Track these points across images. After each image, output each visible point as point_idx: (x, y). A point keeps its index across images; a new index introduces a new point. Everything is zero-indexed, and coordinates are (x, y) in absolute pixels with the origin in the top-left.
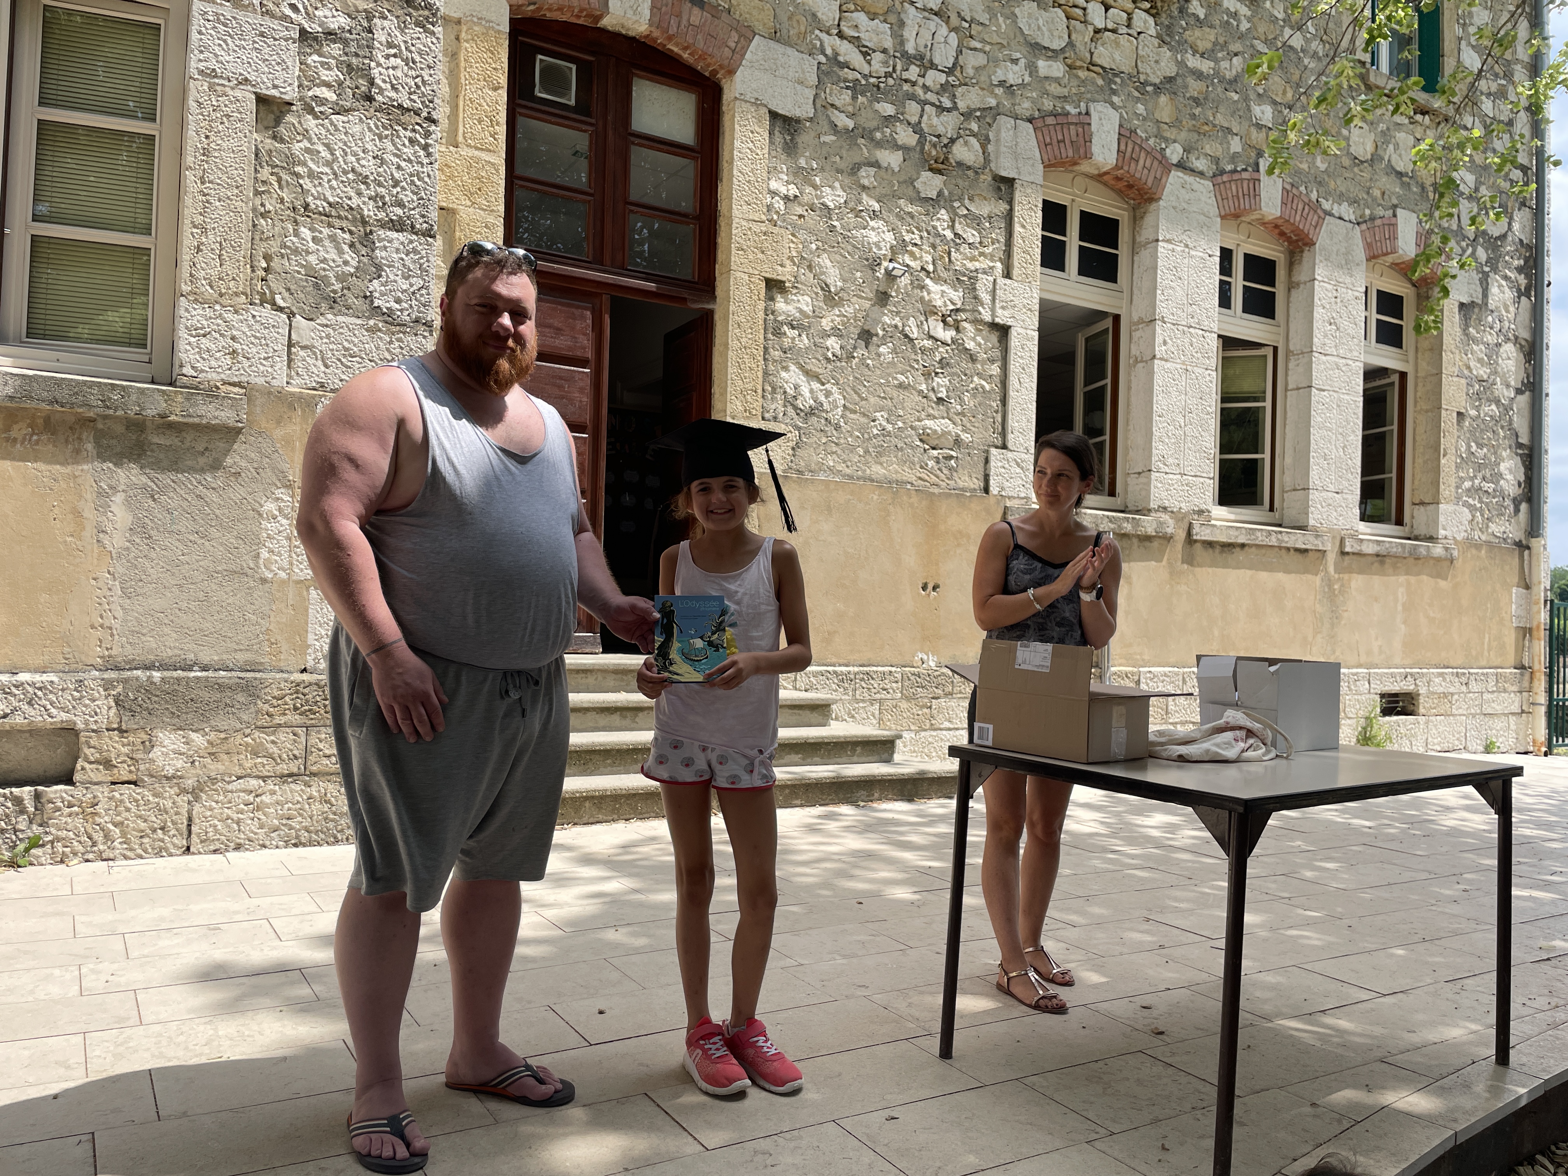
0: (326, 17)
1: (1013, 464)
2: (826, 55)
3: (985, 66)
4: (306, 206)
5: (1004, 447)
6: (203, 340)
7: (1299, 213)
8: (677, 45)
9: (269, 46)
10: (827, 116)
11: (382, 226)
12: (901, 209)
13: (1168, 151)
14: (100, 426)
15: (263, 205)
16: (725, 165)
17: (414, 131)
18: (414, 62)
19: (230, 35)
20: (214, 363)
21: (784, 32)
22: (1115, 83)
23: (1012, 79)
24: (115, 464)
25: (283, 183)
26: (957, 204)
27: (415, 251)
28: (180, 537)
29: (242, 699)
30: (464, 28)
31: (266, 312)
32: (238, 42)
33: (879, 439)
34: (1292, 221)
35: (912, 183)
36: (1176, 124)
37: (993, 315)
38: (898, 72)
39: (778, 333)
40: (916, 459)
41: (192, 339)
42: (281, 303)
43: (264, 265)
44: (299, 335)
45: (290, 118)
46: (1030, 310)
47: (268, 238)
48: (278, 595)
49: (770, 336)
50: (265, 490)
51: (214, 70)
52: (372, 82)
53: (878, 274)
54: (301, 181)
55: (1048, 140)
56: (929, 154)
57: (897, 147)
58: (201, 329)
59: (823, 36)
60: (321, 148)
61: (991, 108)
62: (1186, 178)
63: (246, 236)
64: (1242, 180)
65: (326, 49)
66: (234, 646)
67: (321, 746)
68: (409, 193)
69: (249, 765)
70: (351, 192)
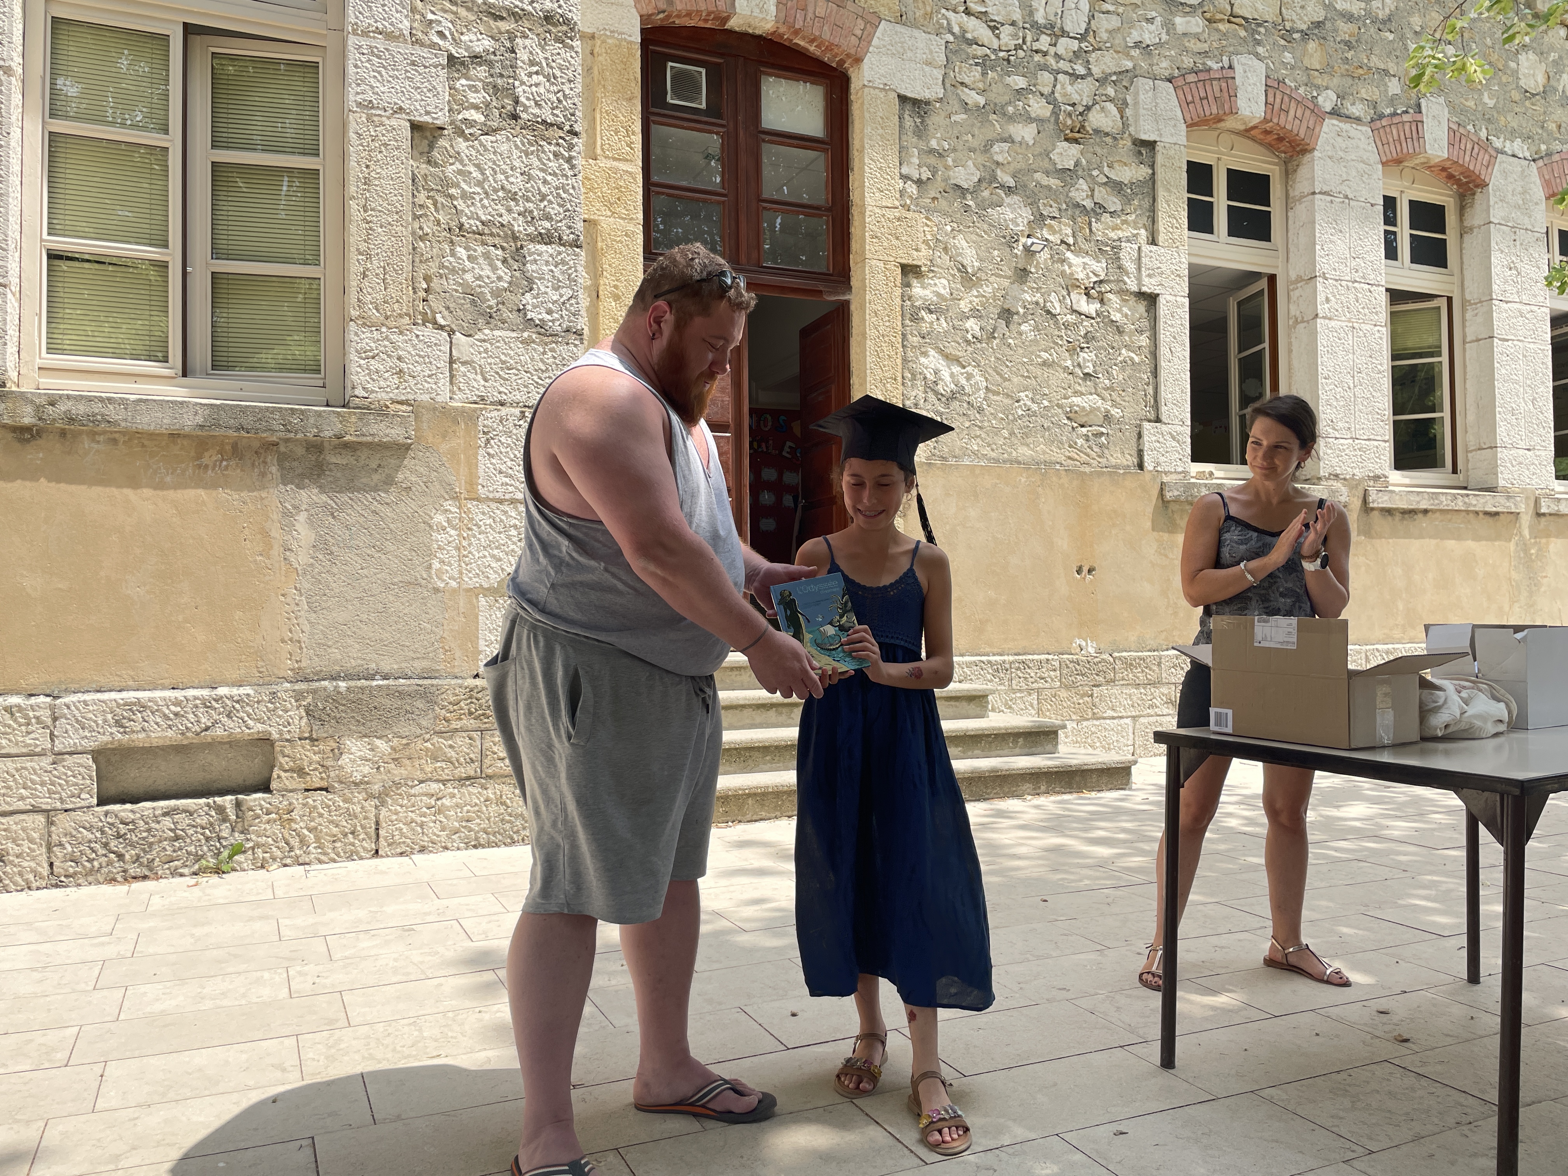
0: (471, 41)
1: (1168, 437)
2: (953, 34)
3: (1119, 29)
4: (461, 227)
5: (1158, 420)
6: (372, 362)
7: (1468, 153)
8: (803, 38)
9: (420, 74)
10: (957, 95)
11: (532, 241)
12: (1038, 183)
13: (1320, 99)
14: (282, 449)
15: (421, 228)
16: (856, 153)
17: (558, 144)
18: (555, 78)
19: (384, 67)
20: (382, 384)
21: (910, 14)
22: (1259, 33)
23: (1148, 39)
24: (298, 487)
25: (439, 205)
26: (1095, 173)
27: (563, 262)
28: (358, 552)
29: (421, 706)
30: (598, 42)
31: (428, 332)
32: (391, 73)
33: (1024, 419)
34: (1461, 162)
35: (1048, 155)
36: (1327, 70)
37: (1140, 284)
38: (1028, 44)
39: (915, 318)
40: (1064, 438)
41: (362, 362)
42: (441, 321)
43: (425, 286)
44: (459, 351)
45: (442, 142)
46: (1178, 275)
47: (427, 260)
48: (450, 603)
49: (907, 322)
50: (434, 503)
51: (371, 101)
52: (517, 102)
53: (1016, 251)
54: (455, 203)
55: (1190, 98)
56: (1065, 124)
57: (1030, 120)
58: (370, 351)
59: (950, 15)
60: (472, 169)
61: (1127, 71)
62: (1341, 125)
63: (407, 259)
64: (1403, 123)
65: (472, 72)
66: (411, 654)
67: (495, 749)
68: (555, 206)
69: (429, 769)
70: (502, 210)
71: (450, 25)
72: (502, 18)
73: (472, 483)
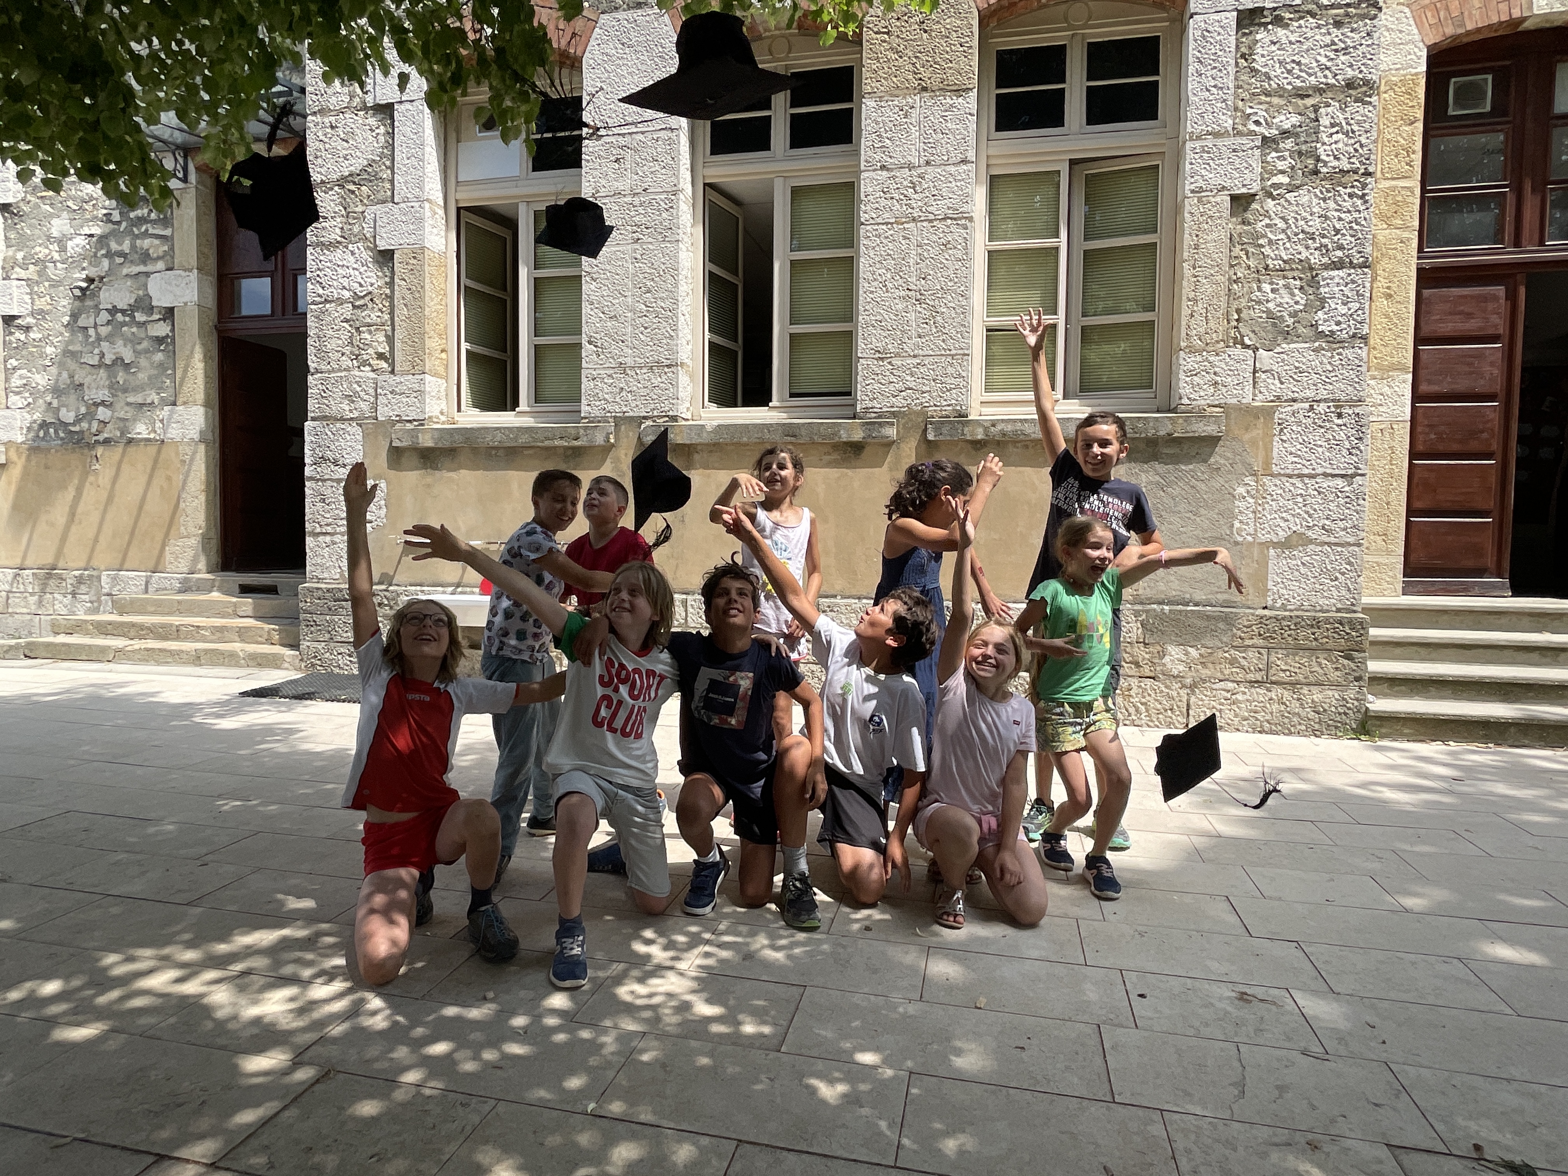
0: (1281, 122)
4: (1267, 268)
6: (1195, 378)
9: (1239, 157)
11: (1326, 269)
15: (1235, 274)
17: (1352, 187)
18: (1353, 132)
19: (1212, 159)
20: (1202, 394)
24: (1140, 470)
25: (1250, 254)
27: (1353, 282)
29: (1222, 627)
31: (1238, 351)
32: (1217, 162)
41: (1188, 379)
42: (1247, 341)
43: (1236, 317)
44: (1261, 363)
45: (1254, 206)
47: (1239, 297)
48: (1246, 553)
50: (1237, 478)
51: (1201, 187)
52: (1318, 160)
54: (1263, 250)
58: (1194, 371)
60: (1277, 221)
63: (1224, 300)
65: (1281, 145)
66: (1216, 589)
67: (1279, 663)
68: (1348, 237)
69: (1227, 672)
70: (1301, 248)
71: (1264, 113)
72: (1308, 96)
73: (1267, 463)
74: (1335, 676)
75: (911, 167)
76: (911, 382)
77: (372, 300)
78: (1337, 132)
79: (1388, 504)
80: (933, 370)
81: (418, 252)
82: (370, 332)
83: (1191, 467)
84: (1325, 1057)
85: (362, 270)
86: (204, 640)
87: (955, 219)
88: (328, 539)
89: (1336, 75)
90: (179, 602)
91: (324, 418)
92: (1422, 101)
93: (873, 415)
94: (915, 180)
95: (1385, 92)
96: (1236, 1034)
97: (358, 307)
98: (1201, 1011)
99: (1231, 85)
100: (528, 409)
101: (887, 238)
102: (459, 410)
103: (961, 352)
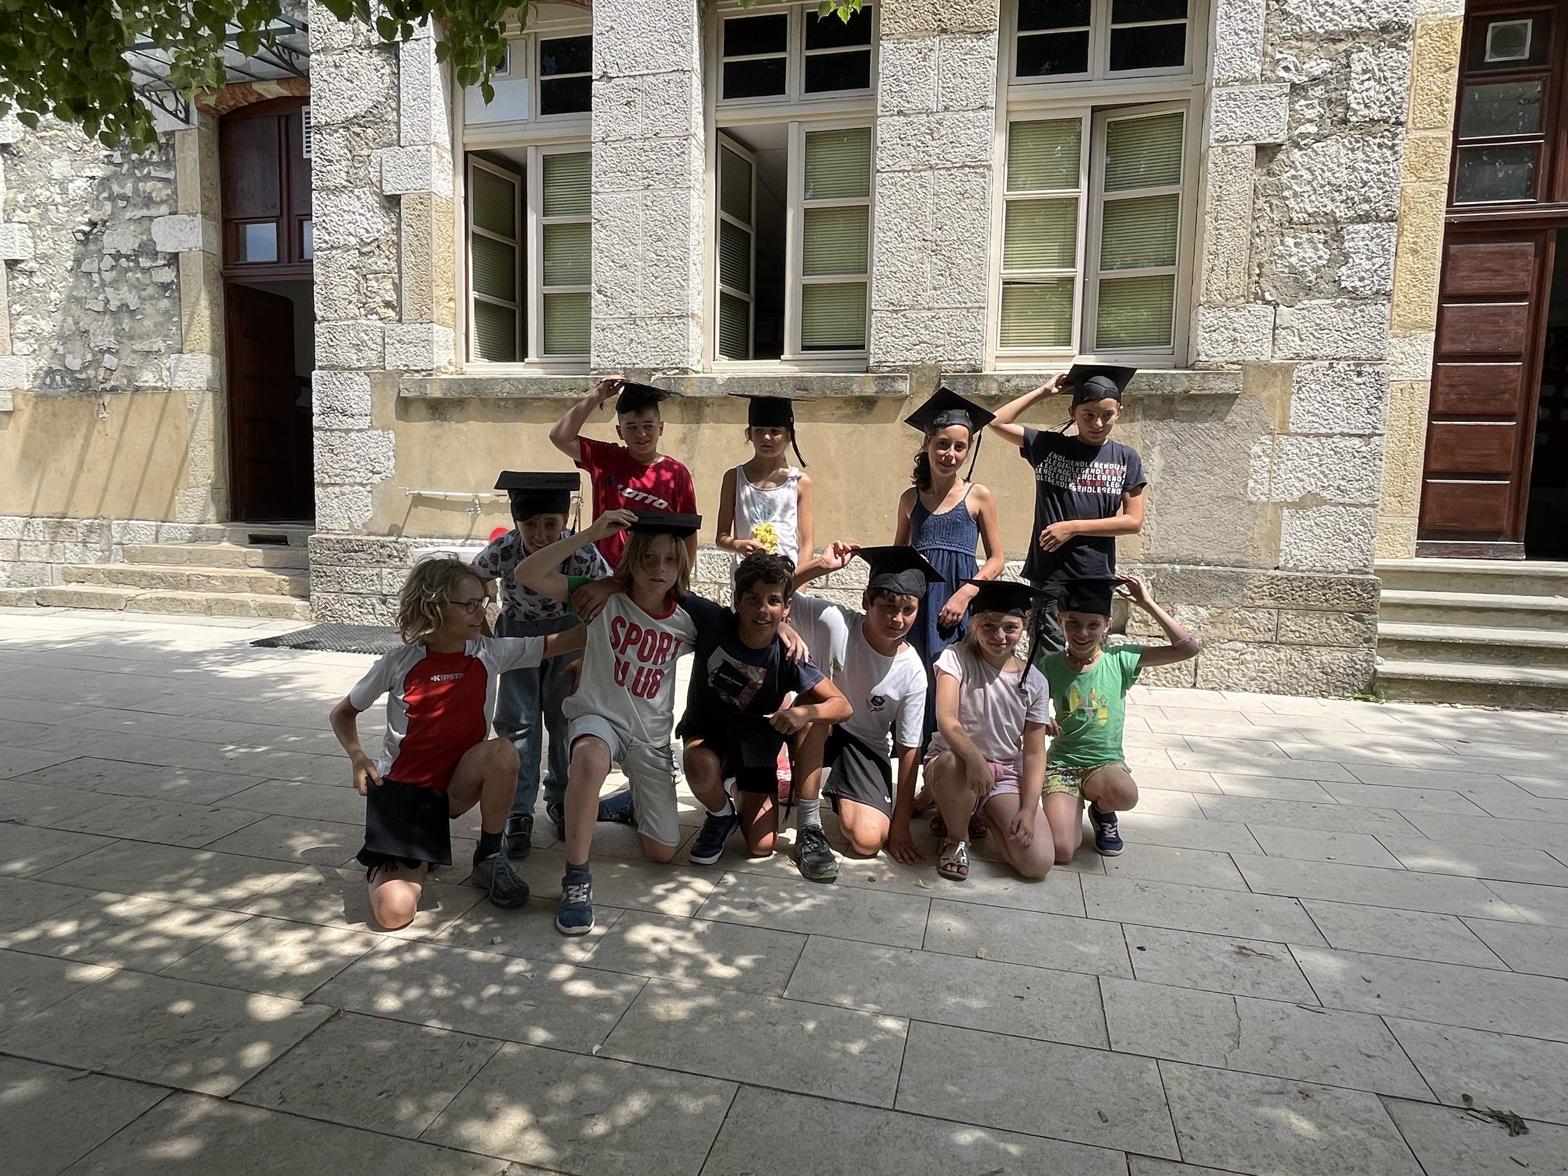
0: (1311, 68)
4: (1291, 221)
6: (1214, 334)
9: (1266, 105)
11: (1351, 222)
14: (1146, 402)
15: (1258, 227)
17: (1382, 137)
18: (1385, 78)
19: (1239, 107)
20: (1220, 350)
24: (1155, 428)
25: (1274, 207)
27: (1378, 236)
28: (1194, 474)
29: (1234, 587)
31: (1257, 307)
32: (1243, 110)
41: (1206, 335)
42: (1269, 298)
43: (1258, 272)
44: (1282, 320)
45: (1281, 156)
47: (1261, 251)
48: (1260, 513)
50: (1253, 437)
51: (1226, 136)
52: (1348, 108)
54: (1287, 202)
58: (1213, 326)
60: (1303, 172)
63: (1246, 254)
65: (1310, 93)
66: (1228, 549)
67: (1288, 623)
68: (1376, 190)
69: (1236, 632)
70: (1327, 201)
71: (1294, 59)
72: (1340, 40)
73: (1284, 423)
74: (1346, 637)
75: (929, 113)
76: (925, 335)
77: (378, 247)
78: (1369, 79)
79: (1404, 465)
80: (948, 323)
81: (425, 198)
82: (377, 280)
83: (1207, 425)
84: (1320, 1009)
85: (368, 216)
86: (215, 589)
87: (973, 167)
88: (337, 489)
89: (1370, 18)
90: (190, 552)
91: (333, 367)
92: (1459, 47)
93: (887, 369)
94: (933, 125)
95: (1421, 37)
96: (1233, 987)
97: (365, 254)
98: (1199, 964)
99: (1261, 29)
100: (537, 360)
101: (902, 186)
102: (467, 360)
103: (977, 305)
